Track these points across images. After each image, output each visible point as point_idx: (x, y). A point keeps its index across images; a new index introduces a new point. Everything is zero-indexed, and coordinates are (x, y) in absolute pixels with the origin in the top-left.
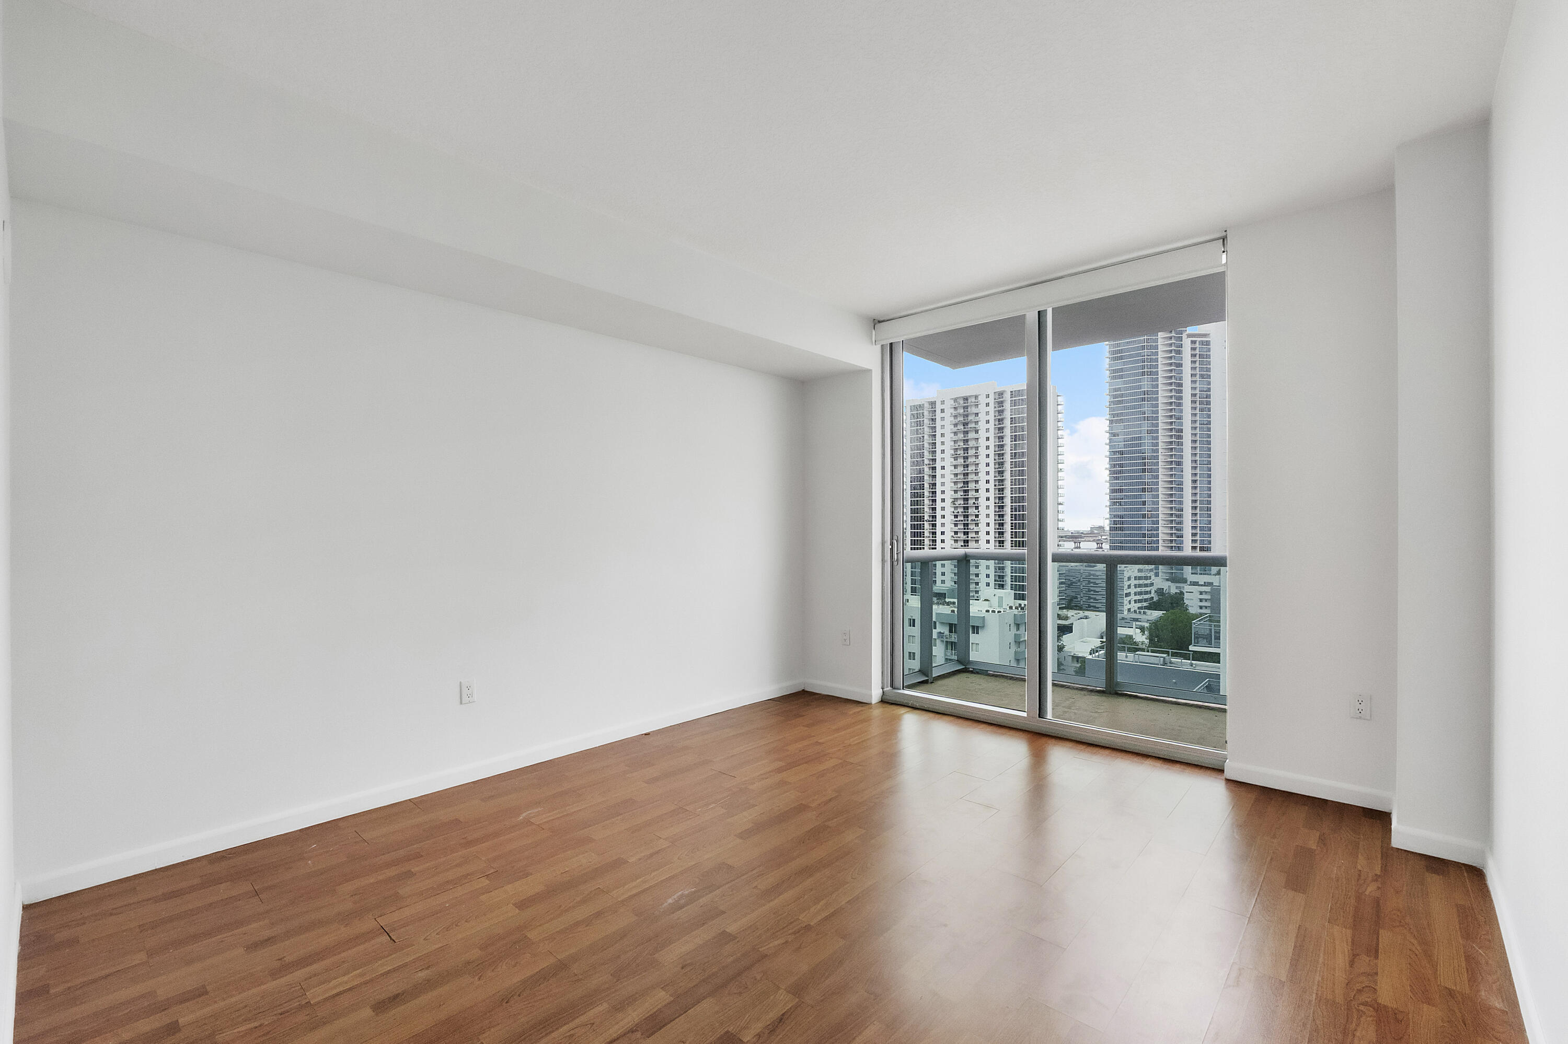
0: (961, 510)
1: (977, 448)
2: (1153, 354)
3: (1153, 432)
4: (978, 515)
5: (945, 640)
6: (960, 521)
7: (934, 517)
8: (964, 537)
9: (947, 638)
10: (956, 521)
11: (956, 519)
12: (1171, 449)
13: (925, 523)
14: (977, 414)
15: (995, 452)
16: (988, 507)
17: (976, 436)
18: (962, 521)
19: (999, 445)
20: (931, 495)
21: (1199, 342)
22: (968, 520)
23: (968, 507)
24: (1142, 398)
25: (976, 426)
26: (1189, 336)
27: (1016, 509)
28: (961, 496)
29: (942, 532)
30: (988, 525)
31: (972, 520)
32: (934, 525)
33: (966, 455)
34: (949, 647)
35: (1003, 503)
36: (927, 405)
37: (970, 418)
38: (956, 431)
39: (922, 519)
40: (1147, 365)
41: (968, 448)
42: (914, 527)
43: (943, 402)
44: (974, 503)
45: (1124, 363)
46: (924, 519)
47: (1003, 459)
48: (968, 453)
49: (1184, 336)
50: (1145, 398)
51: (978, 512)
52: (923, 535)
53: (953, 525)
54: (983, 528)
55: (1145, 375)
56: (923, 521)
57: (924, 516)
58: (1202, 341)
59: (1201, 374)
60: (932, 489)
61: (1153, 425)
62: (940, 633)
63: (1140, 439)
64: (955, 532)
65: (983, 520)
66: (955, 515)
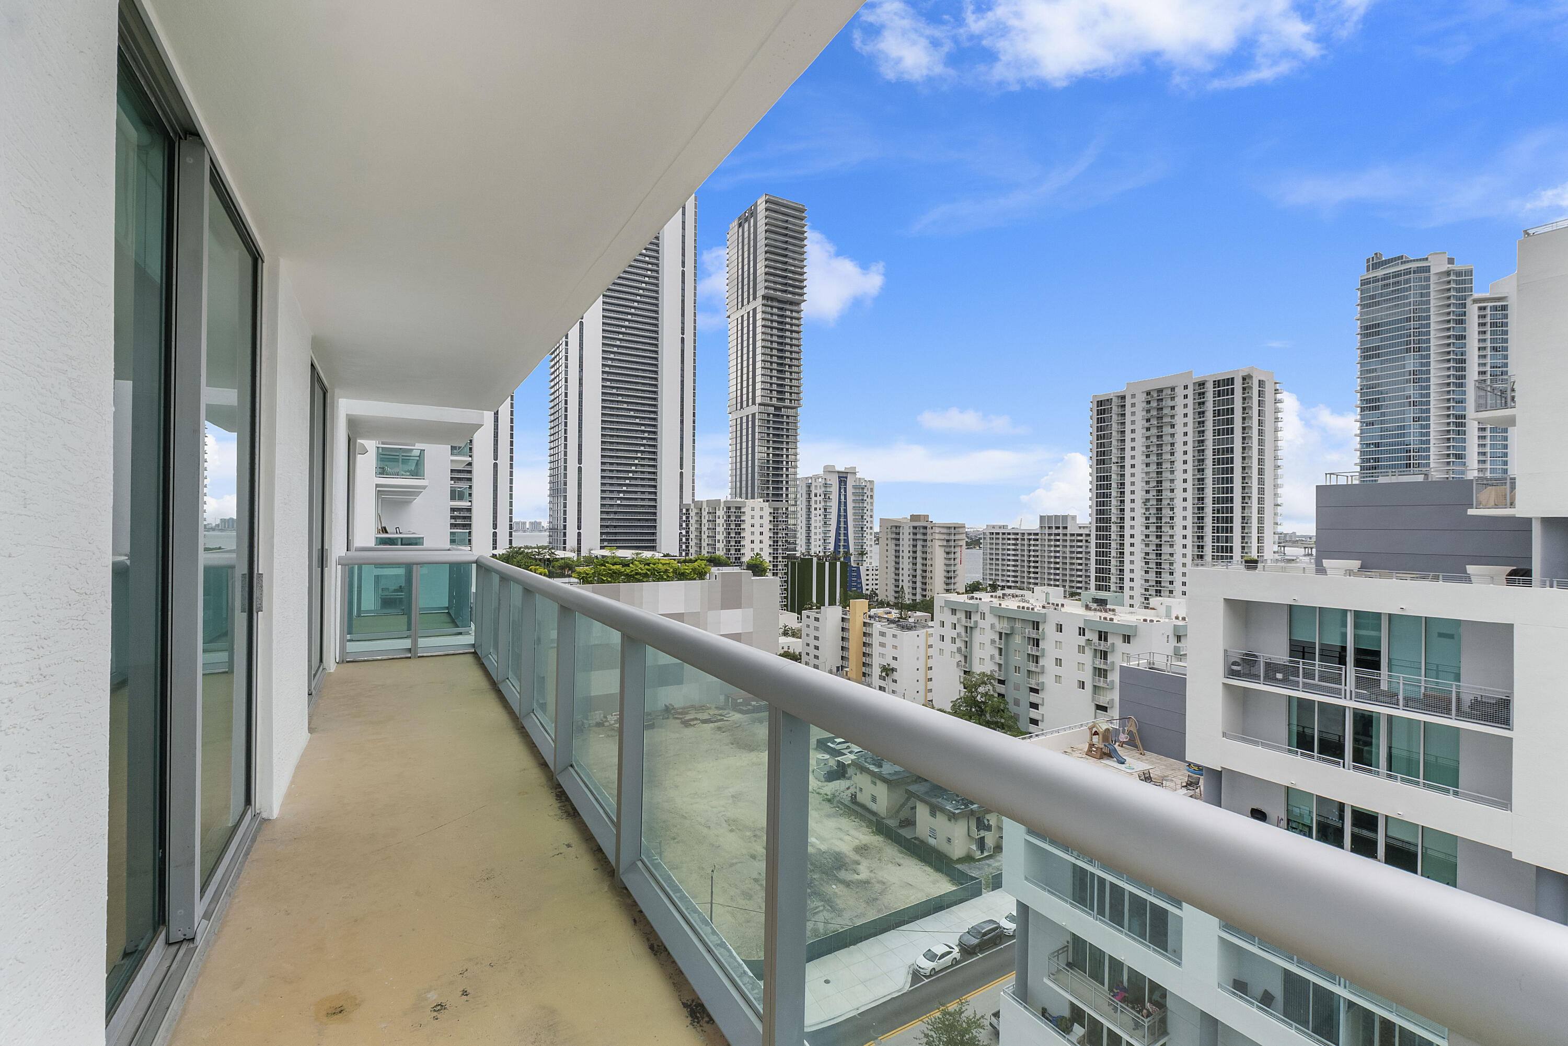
0: (1153, 511)
1: (1172, 444)
2: (1422, 326)
3: (1422, 419)
4: (1173, 517)
5: (1093, 647)
6: (1151, 523)
7: (1122, 519)
8: (1157, 541)
9: (1096, 646)
10: (1148, 523)
11: (1148, 522)
12: (1449, 439)
13: (1112, 525)
14: (1173, 408)
15: (1194, 448)
16: (1185, 509)
17: (1172, 431)
18: (1154, 523)
19: (1198, 441)
20: (1119, 495)
21: (1491, 307)
22: (1161, 523)
23: (1161, 508)
24: (1407, 379)
25: (1172, 420)
26: (1475, 301)
27: (1218, 511)
28: (1154, 496)
29: (1131, 535)
30: (1185, 528)
31: (1166, 523)
32: (1122, 528)
33: (1160, 452)
34: (1098, 655)
35: (1203, 504)
36: (1115, 400)
37: (1165, 411)
38: (1148, 426)
39: (1108, 520)
40: (1414, 339)
41: (1162, 444)
42: (1100, 529)
43: (1133, 396)
44: (1169, 504)
45: (1382, 340)
46: (1110, 520)
47: (1203, 455)
48: (1162, 450)
49: (1469, 302)
50: (1410, 379)
51: (1174, 513)
52: (1110, 537)
53: (1145, 527)
54: (1178, 531)
55: (1410, 352)
56: (1110, 523)
57: (1111, 518)
58: (1496, 307)
59: (1494, 347)
60: (1120, 488)
61: (1422, 411)
62: (1089, 640)
63: (1403, 427)
64: (1146, 535)
65: (1179, 522)
66: (1146, 517)
